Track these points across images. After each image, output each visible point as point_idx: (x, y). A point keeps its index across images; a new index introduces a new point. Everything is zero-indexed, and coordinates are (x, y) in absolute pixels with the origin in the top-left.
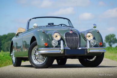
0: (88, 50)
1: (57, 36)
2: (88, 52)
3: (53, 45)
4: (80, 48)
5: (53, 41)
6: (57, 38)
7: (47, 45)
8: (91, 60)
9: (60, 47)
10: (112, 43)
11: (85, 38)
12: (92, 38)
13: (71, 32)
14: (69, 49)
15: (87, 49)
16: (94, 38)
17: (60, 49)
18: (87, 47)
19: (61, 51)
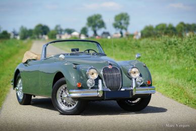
0: (134, 92)
1: (93, 74)
2: (134, 94)
3: (89, 85)
4: (122, 90)
5: (88, 80)
6: (93, 76)
7: (80, 86)
8: (134, 102)
9: (98, 88)
10: (97, 28)
11: (128, 75)
12: (137, 75)
13: (110, 67)
14: (110, 90)
15: (132, 90)
16: (141, 75)
17: (98, 92)
18: (132, 87)
19: (99, 93)
